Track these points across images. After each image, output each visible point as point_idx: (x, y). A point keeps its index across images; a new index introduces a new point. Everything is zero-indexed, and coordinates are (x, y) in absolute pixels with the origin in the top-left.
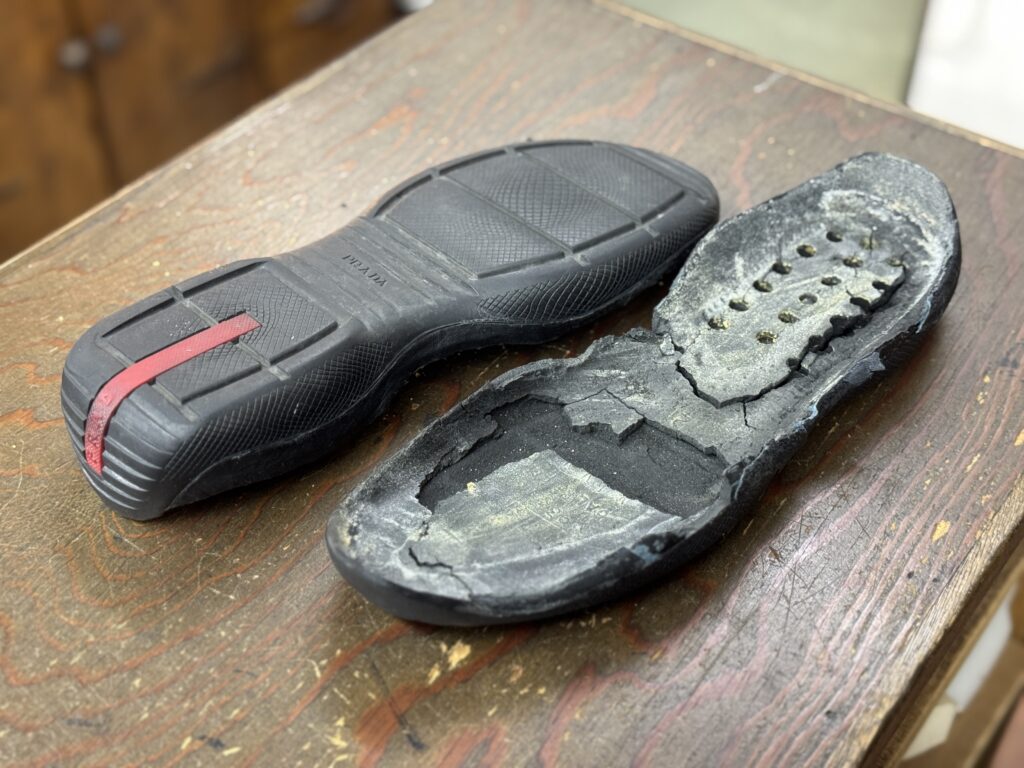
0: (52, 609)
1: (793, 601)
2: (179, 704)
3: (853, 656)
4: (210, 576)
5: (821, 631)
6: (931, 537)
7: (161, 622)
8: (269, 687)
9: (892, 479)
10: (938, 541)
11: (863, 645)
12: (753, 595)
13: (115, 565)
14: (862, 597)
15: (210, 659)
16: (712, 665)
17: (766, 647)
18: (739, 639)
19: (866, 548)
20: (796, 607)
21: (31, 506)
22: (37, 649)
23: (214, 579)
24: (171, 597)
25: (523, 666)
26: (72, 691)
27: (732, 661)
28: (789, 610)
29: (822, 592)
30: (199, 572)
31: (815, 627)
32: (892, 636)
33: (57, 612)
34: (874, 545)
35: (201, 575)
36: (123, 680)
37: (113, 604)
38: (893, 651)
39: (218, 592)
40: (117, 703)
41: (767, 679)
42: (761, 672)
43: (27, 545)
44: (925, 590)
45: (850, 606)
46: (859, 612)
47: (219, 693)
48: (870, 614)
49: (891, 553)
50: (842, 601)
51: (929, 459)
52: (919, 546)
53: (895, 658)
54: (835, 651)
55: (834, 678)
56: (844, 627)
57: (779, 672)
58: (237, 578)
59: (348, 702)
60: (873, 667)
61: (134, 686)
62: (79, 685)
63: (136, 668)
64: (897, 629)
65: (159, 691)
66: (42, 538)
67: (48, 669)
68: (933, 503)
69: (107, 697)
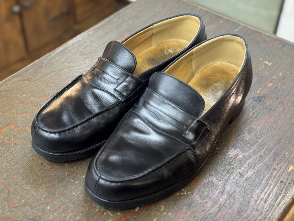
0: (23, 184)
1: (246, 189)
2: (61, 214)
3: (264, 206)
4: (70, 176)
5: (254, 198)
6: (288, 170)
7: (55, 189)
8: (88, 210)
9: (276, 152)
10: (290, 171)
11: (267, 203)
12: (234, 187)
13: (41, 172)
14: (267, 188)
15: (70, 201)
16: (221, 208)
17: (238, 202)
18: (230, 200)
19: (268, 173)
20: (247, 190)
21: (16, 153)
22: (18, 197)
23: (71, 176)
24: (58, 182)
25: (164, 206)
26: (29, 210)
27: (227, 206)
28: (245, 191)
29: (255, 186)
30: (67, 174)
31: (253, 197)
32: (276, 201)
33: (24, 185)
34: (270, 172)
35: (67, 175)
36: (44, 207)
37: (41, 183)
38: (276, 205)
39: (72, 181)
40: (42, 214)
41: (238, 212)
42: (236, 210)
43: (15, 165)
44: (286, 186)
45: (263, 191)
46: (266, 193)
47: (73, 211)
48: (269, 193)
49: (276, 175)
50: (261, 189)
51: (287, 146)
52: (284, 173)
53: (277, 207)
54: (259, 204)
55: (258, 213)
56: (261, 197)
57: (242, 210)
58: (78, 177)
59: (112, 216)
60: (270, 209)
61: (48, 209)
62: (31, 208)
63: (48, 203)
64: (277, 198)
65: (55, 210)
66: (19, 163)
67: (22, 203)
68: (289, 160)
69: (39, 212)
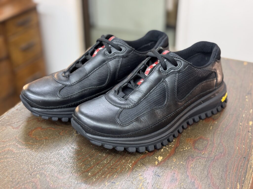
6: (249, 125)
7: (90, 162)
15: (104, 167)
23: (98, 152)
24: (90, 157)
25: (175, 159)
35: (95, 152)
36: (86, 174)
39: (100, 155)
47: (110, 173)
59: (140, 171)
61: (89, 175)
63: (88, 171)
65: (95, 175)
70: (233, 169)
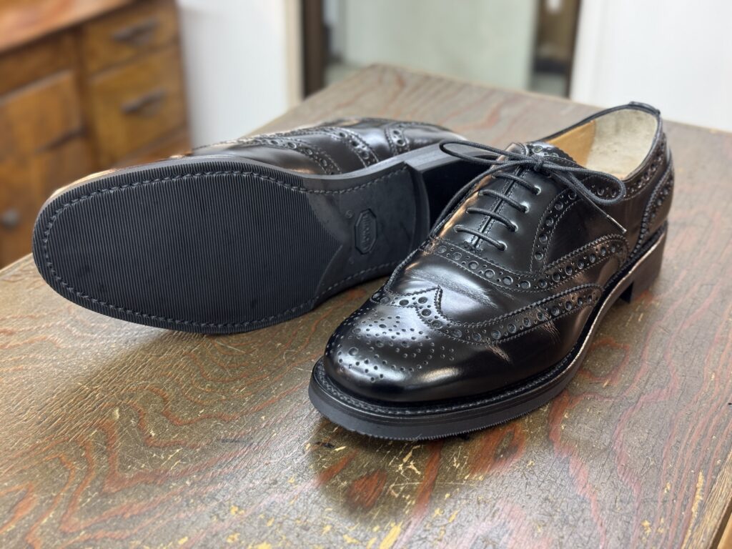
7: (268, 387)
12: (658, 350)
13: (227, 360)
17: (677, 375)
24: (271, 374)
26: (219, 425)
29: (701, 345)
33: (195, 386)
35: (287, 361)
36: (253, 417)
37: (232, 379)
39: (302, 369)
41: (683, 390)
57: (690, 387)
61: (262, 420)
62: (224, 422)
67: (199, 415)
70: (691, 433)
